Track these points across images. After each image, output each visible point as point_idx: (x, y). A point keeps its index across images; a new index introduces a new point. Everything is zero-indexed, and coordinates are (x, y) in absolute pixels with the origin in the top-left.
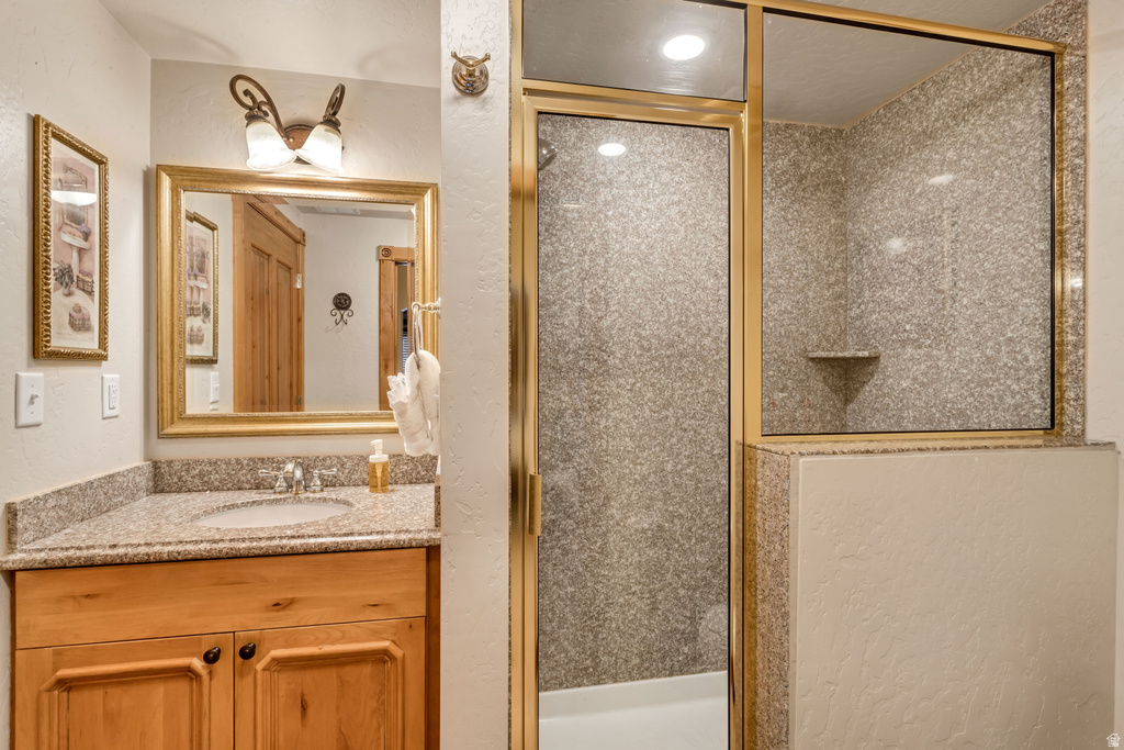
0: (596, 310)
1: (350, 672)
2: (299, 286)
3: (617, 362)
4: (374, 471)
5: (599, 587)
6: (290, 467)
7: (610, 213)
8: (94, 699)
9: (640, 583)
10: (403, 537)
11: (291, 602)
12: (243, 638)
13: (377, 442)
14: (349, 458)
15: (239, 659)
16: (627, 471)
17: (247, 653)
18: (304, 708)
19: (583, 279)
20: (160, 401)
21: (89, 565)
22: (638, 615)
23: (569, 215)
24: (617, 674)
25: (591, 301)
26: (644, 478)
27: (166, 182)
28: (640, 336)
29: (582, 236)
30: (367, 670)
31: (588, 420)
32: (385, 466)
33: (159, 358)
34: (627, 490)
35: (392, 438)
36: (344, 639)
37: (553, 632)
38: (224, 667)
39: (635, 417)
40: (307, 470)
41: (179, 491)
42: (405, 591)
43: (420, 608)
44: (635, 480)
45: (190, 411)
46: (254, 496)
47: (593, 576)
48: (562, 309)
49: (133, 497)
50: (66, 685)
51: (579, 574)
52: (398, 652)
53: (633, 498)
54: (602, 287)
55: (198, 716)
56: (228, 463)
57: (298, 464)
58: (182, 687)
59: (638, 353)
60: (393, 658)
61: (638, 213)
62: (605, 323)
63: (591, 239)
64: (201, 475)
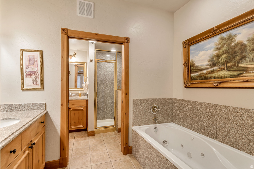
1: (79, 111)
3: (107, 83)
5: (105, 108)
10: (84, 99)
11: (74, 105)
13: (80, 91)
14: (76, 93)
17: (70, 109)
18: (75, 114)
19: (103, 73)
26: (111, 96)
30: (81, 111)
31: (104, 89)
32: (80, 94)
35: (82, 91)
36: (79, 108)
42: (84, 104)
43: (86, 106)
48: (101, 76)
52: (84, 109)
54: (106, 74)
59: (110, 82)
60: (83, 110)
61: (110, 65)
62: (106, 78)
63: (104, 68)
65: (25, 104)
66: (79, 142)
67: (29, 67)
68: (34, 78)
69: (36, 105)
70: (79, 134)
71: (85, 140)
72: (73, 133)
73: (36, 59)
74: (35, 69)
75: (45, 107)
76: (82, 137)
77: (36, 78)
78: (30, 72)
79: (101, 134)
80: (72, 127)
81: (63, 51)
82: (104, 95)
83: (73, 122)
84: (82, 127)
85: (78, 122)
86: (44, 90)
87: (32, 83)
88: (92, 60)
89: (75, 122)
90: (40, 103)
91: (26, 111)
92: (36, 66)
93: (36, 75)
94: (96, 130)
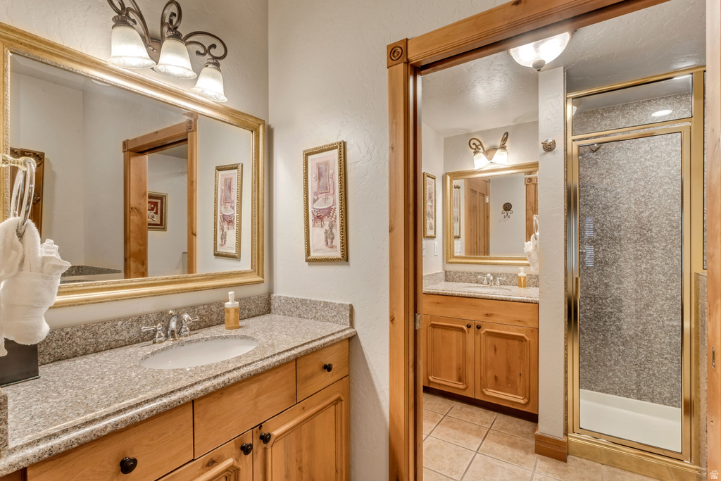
0: (638, 208)
1: (511, 342)
2: (487, 201)
3: (653, 234)
4: (520, 280)
5: (641, 350)
6: (489, 275)
7: (649, 157)
8: (439, 331)
9: (670, 354)
10: (529, 299)
11: (492, 315)
12: (477, 323)
13: (521, 269)
14: (511, 274)
15: (476, 329)
16: (661, 292)
17: (479, 327)
18: (495, 350)
19: (630, 193)
20: (447, 251)
21: (438, 294)
22: (669, 371)
23: (620, 162)
24: (653, 398)
25: (635, 204)
27: (448, 178)
28: (670, 220)
29: (629, 171)
30: (516, 343)
31: (634, 264)
32: (525, 278)
33: (447, 237)
34: (661, 303)
35: (527, 268)
36: (508, 330)
37: (611, 366)
38: (472, 330)
39: (666, 264)
40: (494, 278)
41: (452, 281)
42: (530, 318)
43: (536, 326)
44: (667, 298)
45: (455, 255)
46: (476, 285)
47: (637, 344)
48: (616, 209)
49: (441, 281)
50: (434, 326)
51: (627, 341)
52: (528, 339)
53: (665, 307)
54: (643, 196)
55: (465, 343)
56: (467, 273)
57: (492, 274)
58: (460, 334)
59: (669, 229)
60: (526, 340)
62: (645, 215)
63: (636, 172)
64: (459, 277)
65: (310, 301)
66: (494, 462)
67: (319, 196)
68: (328, 228)
69: (332, 309)
70: (509, 426)
71: (518, 462)
72: (491, 412)
73: (331, 172)
74: (329, 201)
75: (351, 316)
76: (513, 445)
77: (331, 226)
78: (320, 210)
79: (603, 467)
80: (487, 393)
81: (394, 125)
82: (636, 291)
83: (490, 374)
84: (522, 402)
85: (507, 378)
86: (349, 265)
87: (325, 243)
88: (554, 143)
89: (496, 378)
90: (339, 304)
91: (313, 320)
92: (332, 192)
93: (332, 217)
94: (574, 438)
